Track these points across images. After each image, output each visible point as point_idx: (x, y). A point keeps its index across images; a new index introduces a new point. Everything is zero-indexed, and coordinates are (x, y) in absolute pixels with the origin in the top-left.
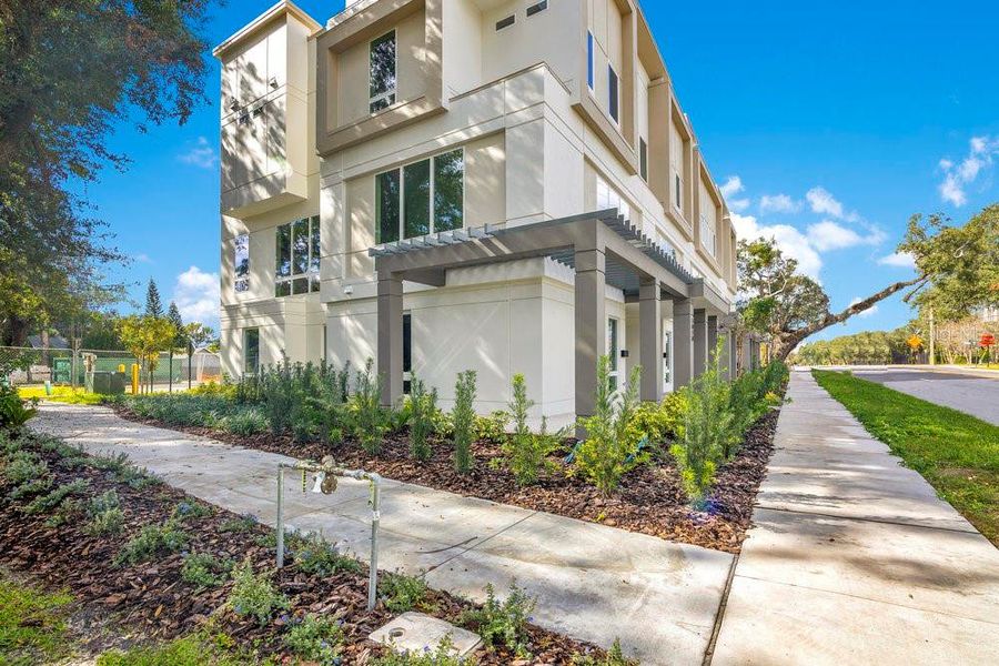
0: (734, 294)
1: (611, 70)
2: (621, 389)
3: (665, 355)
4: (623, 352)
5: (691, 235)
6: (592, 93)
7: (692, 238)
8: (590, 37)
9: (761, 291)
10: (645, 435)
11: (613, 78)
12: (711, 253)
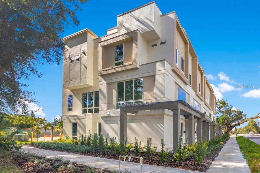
0: (215, 115)
1: (182, 58)
2: (184, 141)
3: (195, 132)
4: (184, 132)
5: (203, 99)
6: (177, 65)
7: (203, 100)
8: (177, 50)
9: (223, 114)
10: (189, 152)
11: (182, 60)
12: (209, 104)
